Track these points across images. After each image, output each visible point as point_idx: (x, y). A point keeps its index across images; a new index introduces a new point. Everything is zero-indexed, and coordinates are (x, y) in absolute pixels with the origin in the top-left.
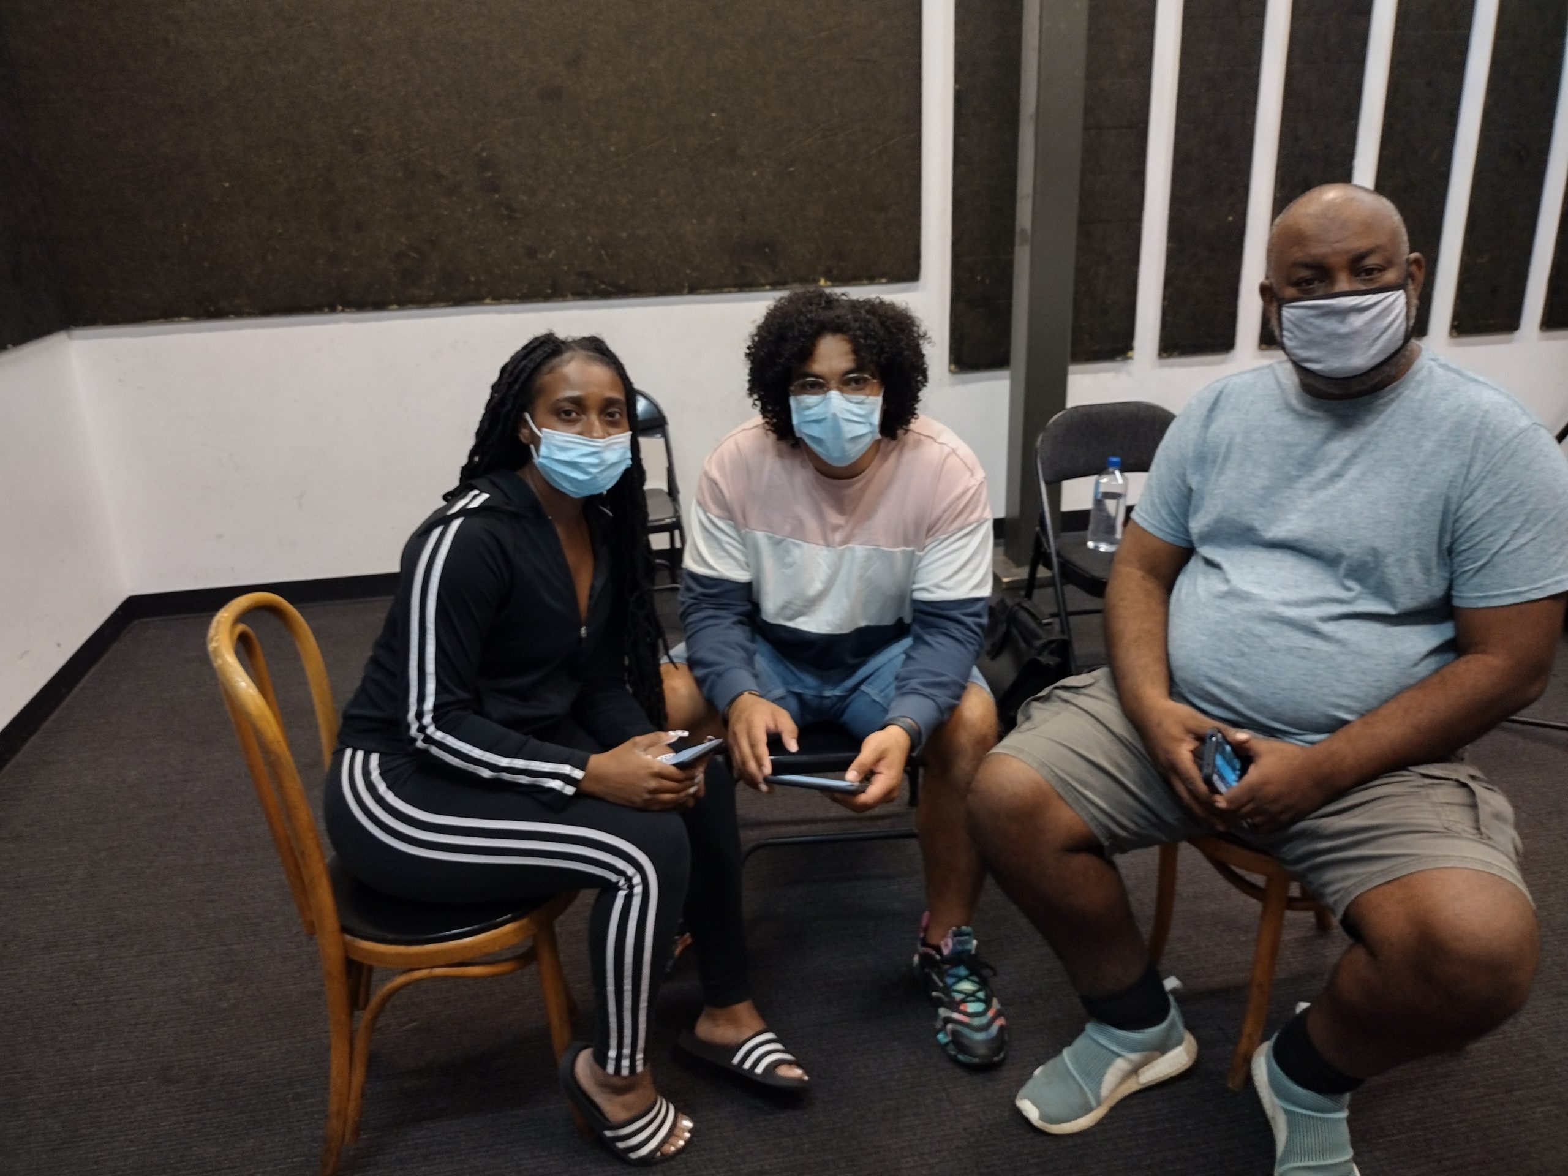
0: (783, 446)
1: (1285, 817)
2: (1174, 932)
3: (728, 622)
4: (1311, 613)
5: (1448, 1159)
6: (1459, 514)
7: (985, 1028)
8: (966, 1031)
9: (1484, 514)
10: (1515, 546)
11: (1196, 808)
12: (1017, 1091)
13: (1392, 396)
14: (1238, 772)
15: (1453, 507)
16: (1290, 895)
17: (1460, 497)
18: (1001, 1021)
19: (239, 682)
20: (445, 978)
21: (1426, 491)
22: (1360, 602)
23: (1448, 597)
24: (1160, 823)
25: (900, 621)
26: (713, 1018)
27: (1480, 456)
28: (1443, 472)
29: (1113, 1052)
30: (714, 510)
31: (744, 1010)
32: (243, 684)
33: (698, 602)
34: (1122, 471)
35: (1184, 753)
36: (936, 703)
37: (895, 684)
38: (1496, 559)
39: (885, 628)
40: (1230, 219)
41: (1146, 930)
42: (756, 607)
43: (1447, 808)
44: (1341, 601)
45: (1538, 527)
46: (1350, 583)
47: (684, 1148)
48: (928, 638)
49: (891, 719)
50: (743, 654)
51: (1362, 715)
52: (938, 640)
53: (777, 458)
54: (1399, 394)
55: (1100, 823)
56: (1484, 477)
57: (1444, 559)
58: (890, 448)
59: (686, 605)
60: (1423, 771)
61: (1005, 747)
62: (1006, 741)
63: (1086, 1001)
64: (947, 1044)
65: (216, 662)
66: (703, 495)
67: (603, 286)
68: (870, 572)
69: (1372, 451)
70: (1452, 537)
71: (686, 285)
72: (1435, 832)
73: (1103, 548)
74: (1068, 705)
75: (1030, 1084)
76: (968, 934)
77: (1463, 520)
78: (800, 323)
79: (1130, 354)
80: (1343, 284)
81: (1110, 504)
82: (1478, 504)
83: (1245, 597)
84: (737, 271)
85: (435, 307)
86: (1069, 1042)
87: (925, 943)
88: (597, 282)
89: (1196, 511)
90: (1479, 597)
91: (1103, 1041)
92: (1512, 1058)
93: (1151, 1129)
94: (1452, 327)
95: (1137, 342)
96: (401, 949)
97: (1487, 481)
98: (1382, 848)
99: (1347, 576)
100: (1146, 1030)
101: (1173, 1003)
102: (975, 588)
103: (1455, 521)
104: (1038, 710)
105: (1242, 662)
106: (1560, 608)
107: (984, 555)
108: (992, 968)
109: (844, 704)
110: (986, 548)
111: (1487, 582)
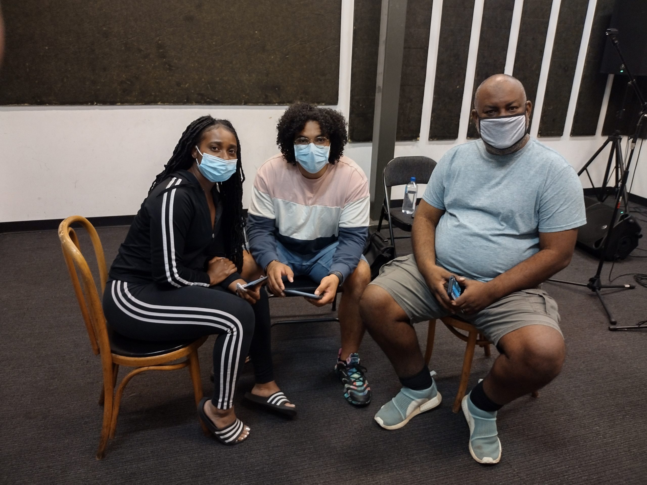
0: (290, 165)
1: (477, 309)
2: (432, 357)
3: (266, 234)
4: (488, 233)
6: (542, 198)
7: (363, 391)
8: (356, 392)
9: (551, 198)
10: (561, 210)
11: (445, 305)
12: (375, 415)
13: (519, 154)
14: (460, 293)
15: (540, 196)
17: (543, 192)
18: (369, 389)
20: (154, 370)
21: (531, 189)
22: (506, 230)
23: (537, 228)
24: (431, 311)
25: (334, 235)
26: (259, 388)
27: (550, 177)
28: (537, 182)
29: (411, 399)
30: (262, 190)
31: (272, 384)
33: (254, 226)
34: (416, 183)
35: (441, 285)
36: (349, 266)
37: (332, 259)
38: (554, 215)
39: (328, 238)
40: (458, 87)
42: (277, 229)
43: (535, 304)
44: (499, 230)
45: (569, 203)
46: (503, 223)
47: (247, 438)
48: (345, 242)
49: (332, 272)
50: (272, 247)
51: (506, 271)
52: (349, 243)
53: (287, 170)
54: (522, 154)
55: (410, 311)
56: (551, 185)
57: (536, 215)
58: (331, 167)
59: (249, 227)
60: (527, 292)
61: (375, 282)
62: (374, 280)
63: (401, 379)
64: (348, 398)
65: (63, 241)
66: (257, 184)
67: (208, 100)
68: (322, 216)
69: (512, 174)
70: (539, 206)
71: (243, 101)
72: (531, 313)
73: (408, 212)
74: (398, 267)
75: (379, 412)
76: (357, 356)
77: (543, 200)
78: (300, 115)
79: (418, 139)
80: (503, 113)
82: (549, 195)
83: (464, 227)
84: (264, 97)
85: (137, 105)
86: (395, 397)
87: (340, 360)
88: (206, 98)
89: (446, 196)
90: (549, 229)
91: (407, 394)
92: (553, 400)
93: (424, 427)
94: (539, 133)
95: (421, 134)
96: (136, 359)
97: (552, 186)
98: (512, 318)
99: (502, 220)
100: (423, 390)
101: (433, 380)
102: (363, 222)
103: (540, 201)
104: (387, 269)
105: (463, 251)
106: (576, 233)
107: (367, 210)
108: (366, 369)
109: (311, 268)
110: (368, 208)
111: (551, 223)
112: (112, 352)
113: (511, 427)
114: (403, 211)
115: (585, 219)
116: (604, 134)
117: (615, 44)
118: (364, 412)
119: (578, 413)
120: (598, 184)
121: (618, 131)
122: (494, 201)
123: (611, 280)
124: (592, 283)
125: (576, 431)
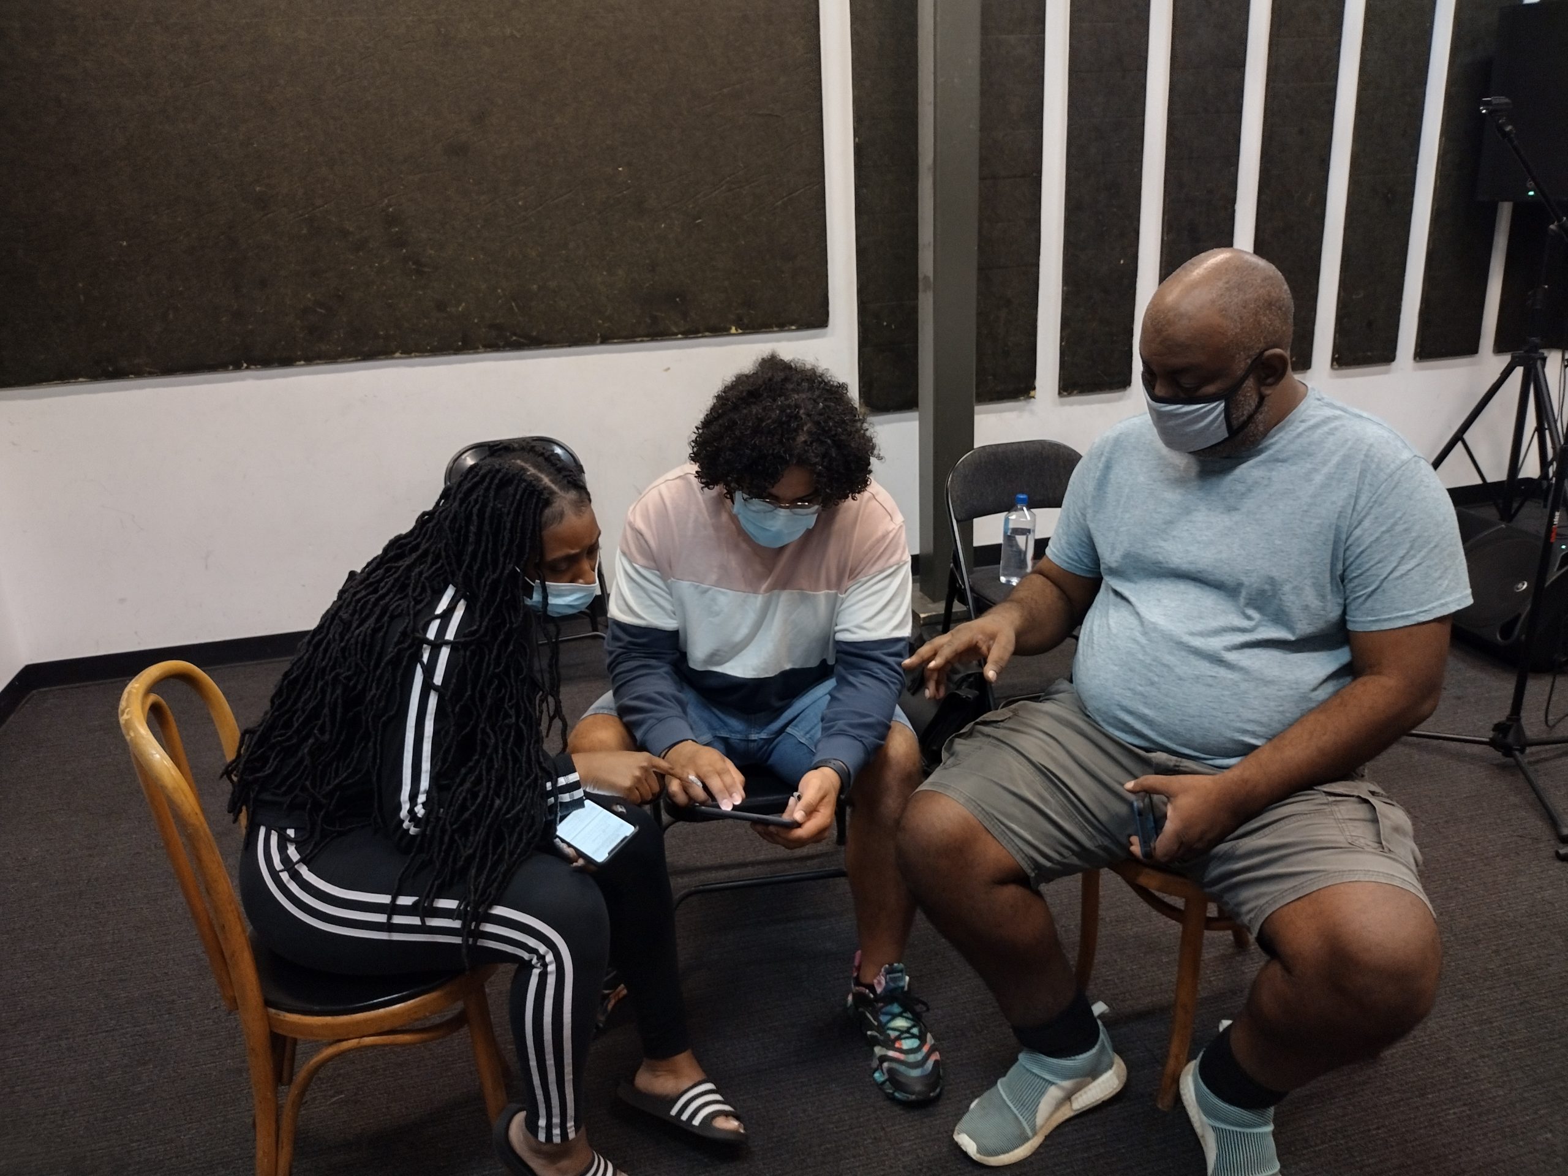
2: (1099, 957)
3: (660, 672)
4: (1215, 644)
5: (1369, 1165)
6: (1349, 542)
7: (921, 1064)
8: (902, 1068)
9: (1372, 542)
10: (1403, 572)
12: (955, 1126)
15: (1343, 536)
16: (1208, 915)
17: (1349, 526)
18: (936, 1056)
19: (152, 754)
20: (373, 1047)
21: (1318, 521)
22: (1261, 629)
23: (1343, 621)
24: (1082, 852)
25: (824, 662)
26: (653, 1070)
27: (1367, 487)
28: (1333, 503)
29: (1047, 1081)
30: (640, 562)
31: (684, 1060)
32: (158, 756)
33: (628, 651)
34: (1029, 508)
37: (820, 724)
38: (1385, 584)
39: (810, 670)
40: (1122, 262)
41: (1072, 956)
42: (684, 656)
43: (1350, 824)
44: (1243, 630)
45: (1423, 553)
46: (1250, 612)
48: (851, 678)
49: (818, 762)
51: (1269, 740)
52: (861, 681)
55: (1028, 856)
56: (1371, 508)
57: (1337, 586)
59: (614, 655)
60: (1325, 790)
61: (931, 784)
62: (932, 778)
63: (1018, 1030)
64: (884, 1083)
65: (129, 734)
66: (629, 548)
67: (514, 338)
68: (794, 616)
70: (1344, 564)
71: (599, 335)
72: (1341, 848)
74: (990, 739)
75: (966, 1118)
76: (901, 971)
77: (1352, 548)
79: (1032, 393)
81: (1021, 540)
82: (1366, 532)
84: (648, 321)
85: (343, 362)
86: (1004, 1074)
87: (858, 982)
88: (508, 334)
90: (1374, 621)
91: (1036, 1070)
92: (1423, 1062)
93: (1086, 1155)
94: (1333, 359)
95: (1039, 382)
96: (328, 1019)
97: (1373, 511)
98: (1291, 865)
99: (1247, 605)
100: (1077, 1057)
101: (1101, 1027)
102: (896, 628)
103: (1345, 550)
104: (960, 745)
105: (1153, 691)
106: (1447, 629)
107: (904, 596)
108: (925, 1004)
109: (771, 747)
110: (906, 590)
111: (1378, 606)
112: (268, 1003)
113: (1316, 1145)
114: (1003, 579)
115: (1469, 591)
116: (1499, 349)
117: (1505, 135)
118: (926, 1120)
119: (1495, 1097)
120: (1496, 473)
121: (1536, 340)
122: (1224, 556)
123: (1551, 723)
124: (1501, 736)
125: (1492, 1149)
